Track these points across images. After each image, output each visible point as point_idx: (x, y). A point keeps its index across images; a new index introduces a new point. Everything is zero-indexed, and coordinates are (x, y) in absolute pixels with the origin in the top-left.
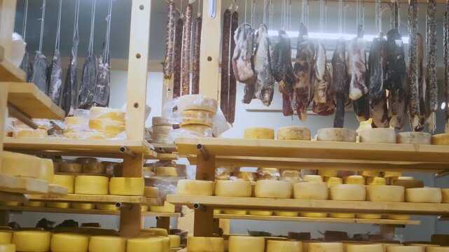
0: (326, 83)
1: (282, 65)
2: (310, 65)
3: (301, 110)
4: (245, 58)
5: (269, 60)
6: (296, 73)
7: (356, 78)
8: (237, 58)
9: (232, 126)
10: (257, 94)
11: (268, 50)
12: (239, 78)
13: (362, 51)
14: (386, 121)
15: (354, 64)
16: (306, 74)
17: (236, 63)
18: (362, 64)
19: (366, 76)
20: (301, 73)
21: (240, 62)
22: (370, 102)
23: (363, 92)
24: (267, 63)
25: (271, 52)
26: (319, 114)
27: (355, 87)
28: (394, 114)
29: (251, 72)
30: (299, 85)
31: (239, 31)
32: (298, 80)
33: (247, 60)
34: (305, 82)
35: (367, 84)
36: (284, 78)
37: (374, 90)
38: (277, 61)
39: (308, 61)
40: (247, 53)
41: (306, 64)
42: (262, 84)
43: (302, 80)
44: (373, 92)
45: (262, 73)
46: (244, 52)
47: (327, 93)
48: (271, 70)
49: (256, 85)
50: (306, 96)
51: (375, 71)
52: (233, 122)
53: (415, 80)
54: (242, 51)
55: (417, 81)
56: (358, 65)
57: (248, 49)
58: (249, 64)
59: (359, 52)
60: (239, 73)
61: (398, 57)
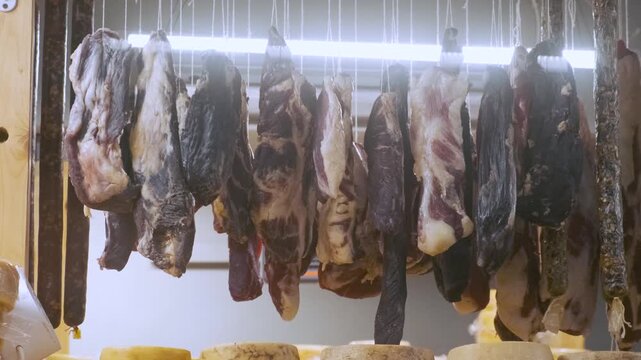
0: (352, 205)
1: (213, 155)
2: (301, 151)
3: (281, 285)
4: (102, 135)
5: (176, 140)
6: (261, 177)
7: (437, 190)
8: (80, 134)
9: (77, 334)
10: (143, 242)
11: (173, 110)
12: (86, 196)
13: (454, 109)
14: (535, 312)
15: (429, 149)
16: (289, 180)
17: (75, 151)
18: (453, 148)
19: (467, 184)
20: (275, 175)
21: (88, 147)
22: (480, 262)
23: (458, 232)
24: (169, 148)
25: (182, 114)
26: (340, 292)
27: (435, 217)
28: (557, 294)
29: (121, 178)
30: (270, 212)
31: (85, 55)
32: (268, 198)
33: (107, 141)
34: (288, 203)
35: (470, 207)
36: (223, 191)
37: (489, 225)
38: (198, 141)
39: (296, 140)
40: (108, 120)
41: (290, 148)
42: (154, 211)
43: (279, 196)
44: (487, 232)
45: (154, 180)
46: (99, 117)
47: (354, 235)
48: (181, 171)
49: (138, 215)
50: (292, 243)
51: (494, 167)
52: (81, 321)
53: (611, 194)
54: (95, 112)
55: (618, 197)
56: (442, 152)
57: (109, 107)
58: (116, 154)
59: (444, 111)
60: (86, 181)
61: (561, 126)
